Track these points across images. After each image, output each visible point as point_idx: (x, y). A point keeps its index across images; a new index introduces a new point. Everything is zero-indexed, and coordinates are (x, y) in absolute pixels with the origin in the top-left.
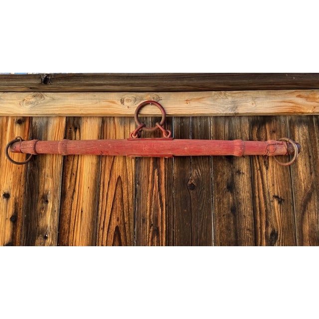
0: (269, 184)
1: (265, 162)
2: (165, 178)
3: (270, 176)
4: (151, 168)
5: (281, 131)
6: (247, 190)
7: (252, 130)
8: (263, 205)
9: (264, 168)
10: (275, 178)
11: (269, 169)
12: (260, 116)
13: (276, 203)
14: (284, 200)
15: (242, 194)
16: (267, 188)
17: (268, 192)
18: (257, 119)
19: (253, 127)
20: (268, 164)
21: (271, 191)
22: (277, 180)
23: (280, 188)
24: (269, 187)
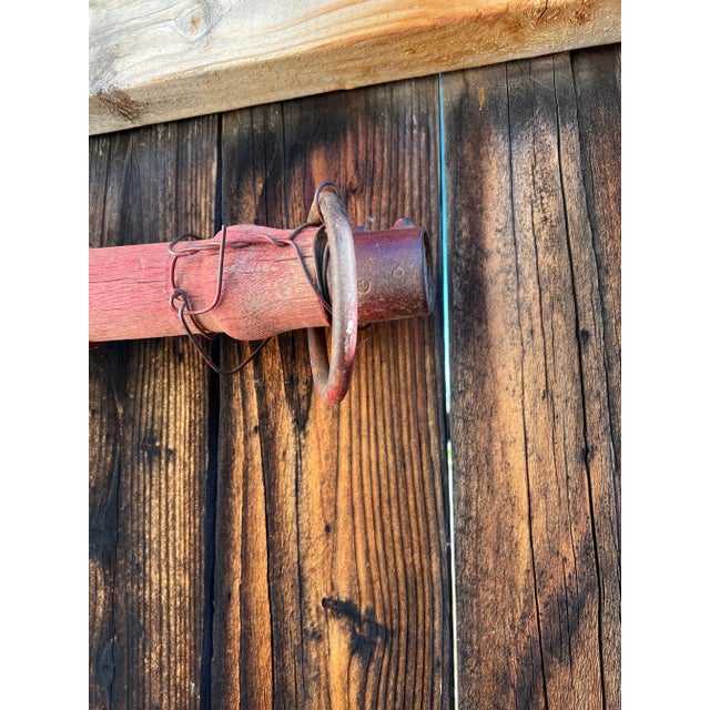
0: (304, 517)
1: (292, 383)
3: (316, 472)
5: (395, 183)
6: (180, 556)
7: (238, 193)
8: (265, 652)
9: (286, 424)
10: (343, 484)
11: (310, 427)
12: (282, 104)
13: (337, 640)
15: (155, 578)
16: (292, 547)
17: (300, 569)
18: (265, 126)
19: (239, 179)
20: (309, 395)
21: (313, 570)
22: (356, 494)
23: (367, 552)
24: (303, 541)
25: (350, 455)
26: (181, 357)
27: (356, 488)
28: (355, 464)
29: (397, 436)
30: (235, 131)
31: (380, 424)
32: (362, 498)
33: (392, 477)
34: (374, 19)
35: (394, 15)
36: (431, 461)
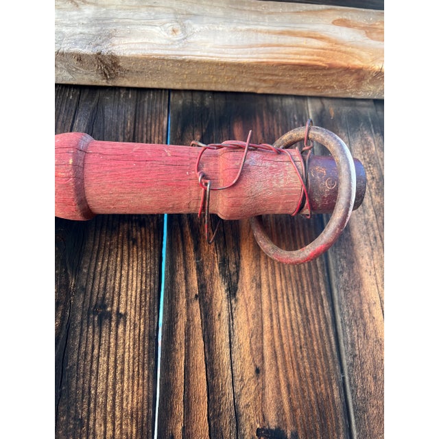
0: (237, 364)
1: (224, 263)
3: (246, 328)
9: (220, 292)
10: (266, 337)
11: (239, 295)
15: (99, 430)
16: (229, 389)
17: (236, 406)
18: (202, 103)
19: (183, 130)
20: (238, 272)
21: (247, 406)
22: (277, 344)
23: (288, 386)
24: (237, 384)
25: (271, 315)
26: (135, 241)
27: (276, 339)
28: (275, 322)
29: (302, 301)
30: (181, 102)
31: (290, 293)
32: (282, 345)
33: (301, 330)
36: (325, 317)
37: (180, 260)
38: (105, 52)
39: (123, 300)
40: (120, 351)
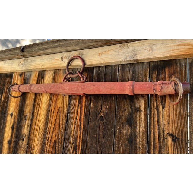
0: (164, 122)
1: (162, 102)
2: (85, 110)
3: (166, 115)
4: (77, 103)
6: (143, 125)
7: (153, 73)
8: (157, 141)
9: (161, 107)
10: (171, 117)
11: (165, 108)
12: (160, 61)
13: (170, 140)
14: (178, 139)
15: (139, 129)
16: (162, 125)
17: (163, 129)
18: (158, 64)
19: (153, 71)
20: (165, 104)
21: (166, 129)
22: (173, 119)
23: (175, 127)
24: (164, 125)
25: (172, 113)
26: (143, 97)
27: (173, 118)
28: (173, 114)
29: (180, 111)
30: (152, 64)
31: (177, 109)
32: (174, 119)
33: (179, 116)
34: (180, 52)
35: (183, 52)
36: (185, 114)
37: (152, 101)
38: (135, 59)
39: (141, 108)
40: (141, 117)
